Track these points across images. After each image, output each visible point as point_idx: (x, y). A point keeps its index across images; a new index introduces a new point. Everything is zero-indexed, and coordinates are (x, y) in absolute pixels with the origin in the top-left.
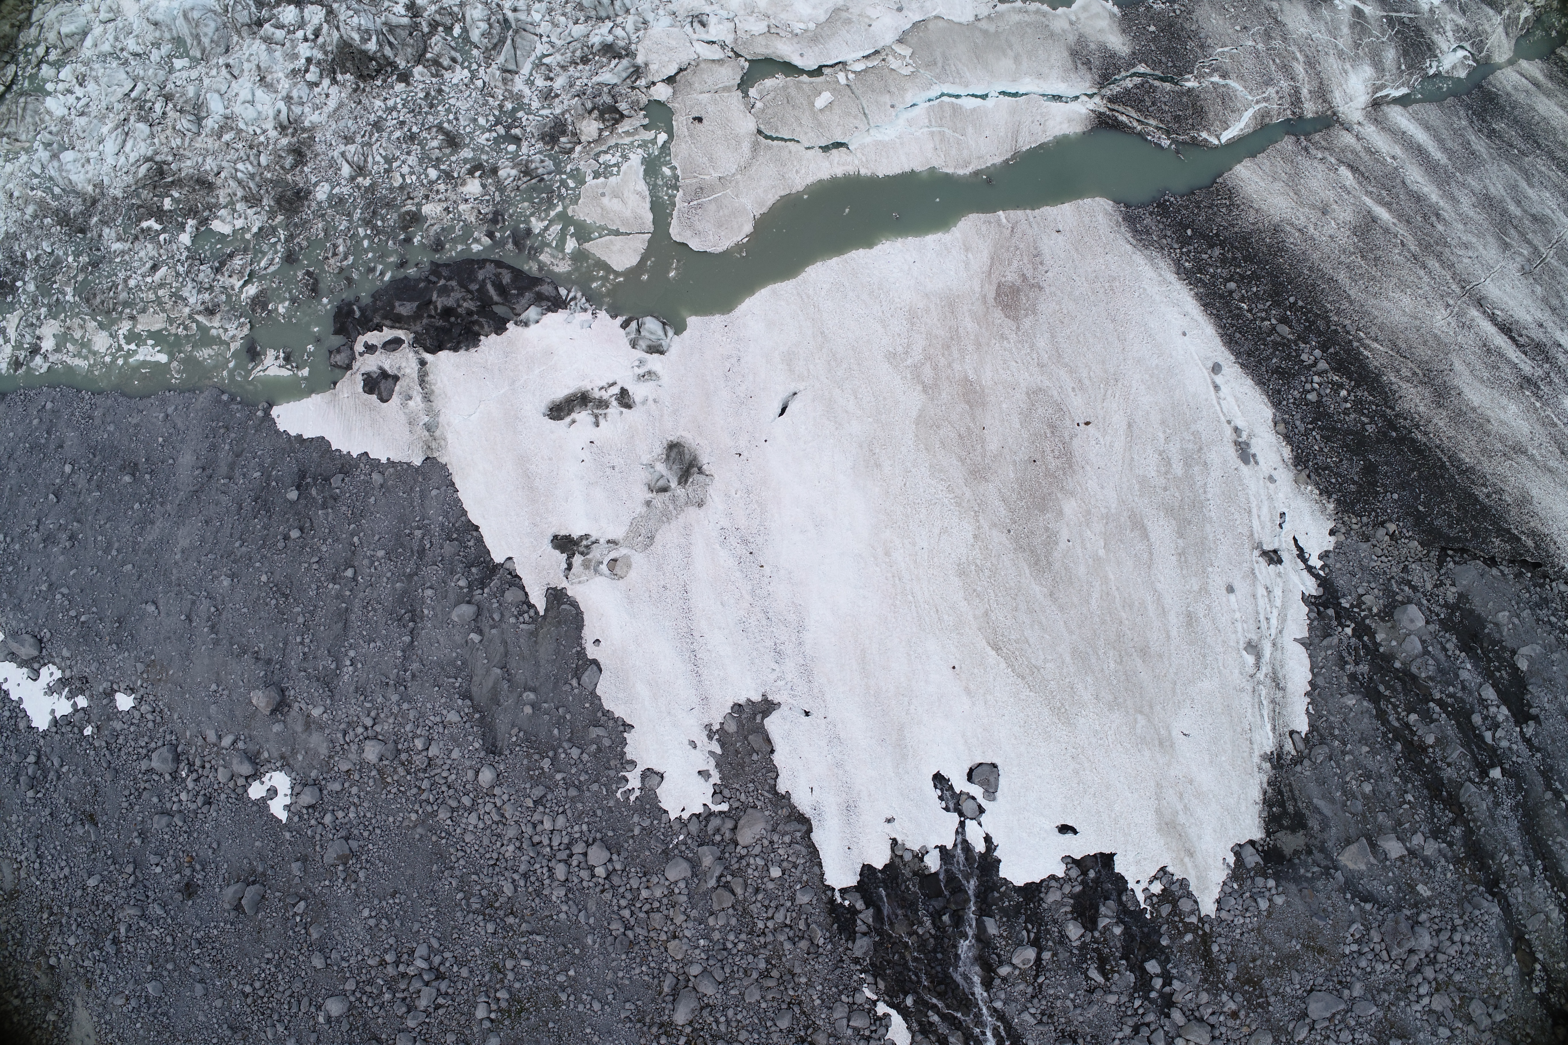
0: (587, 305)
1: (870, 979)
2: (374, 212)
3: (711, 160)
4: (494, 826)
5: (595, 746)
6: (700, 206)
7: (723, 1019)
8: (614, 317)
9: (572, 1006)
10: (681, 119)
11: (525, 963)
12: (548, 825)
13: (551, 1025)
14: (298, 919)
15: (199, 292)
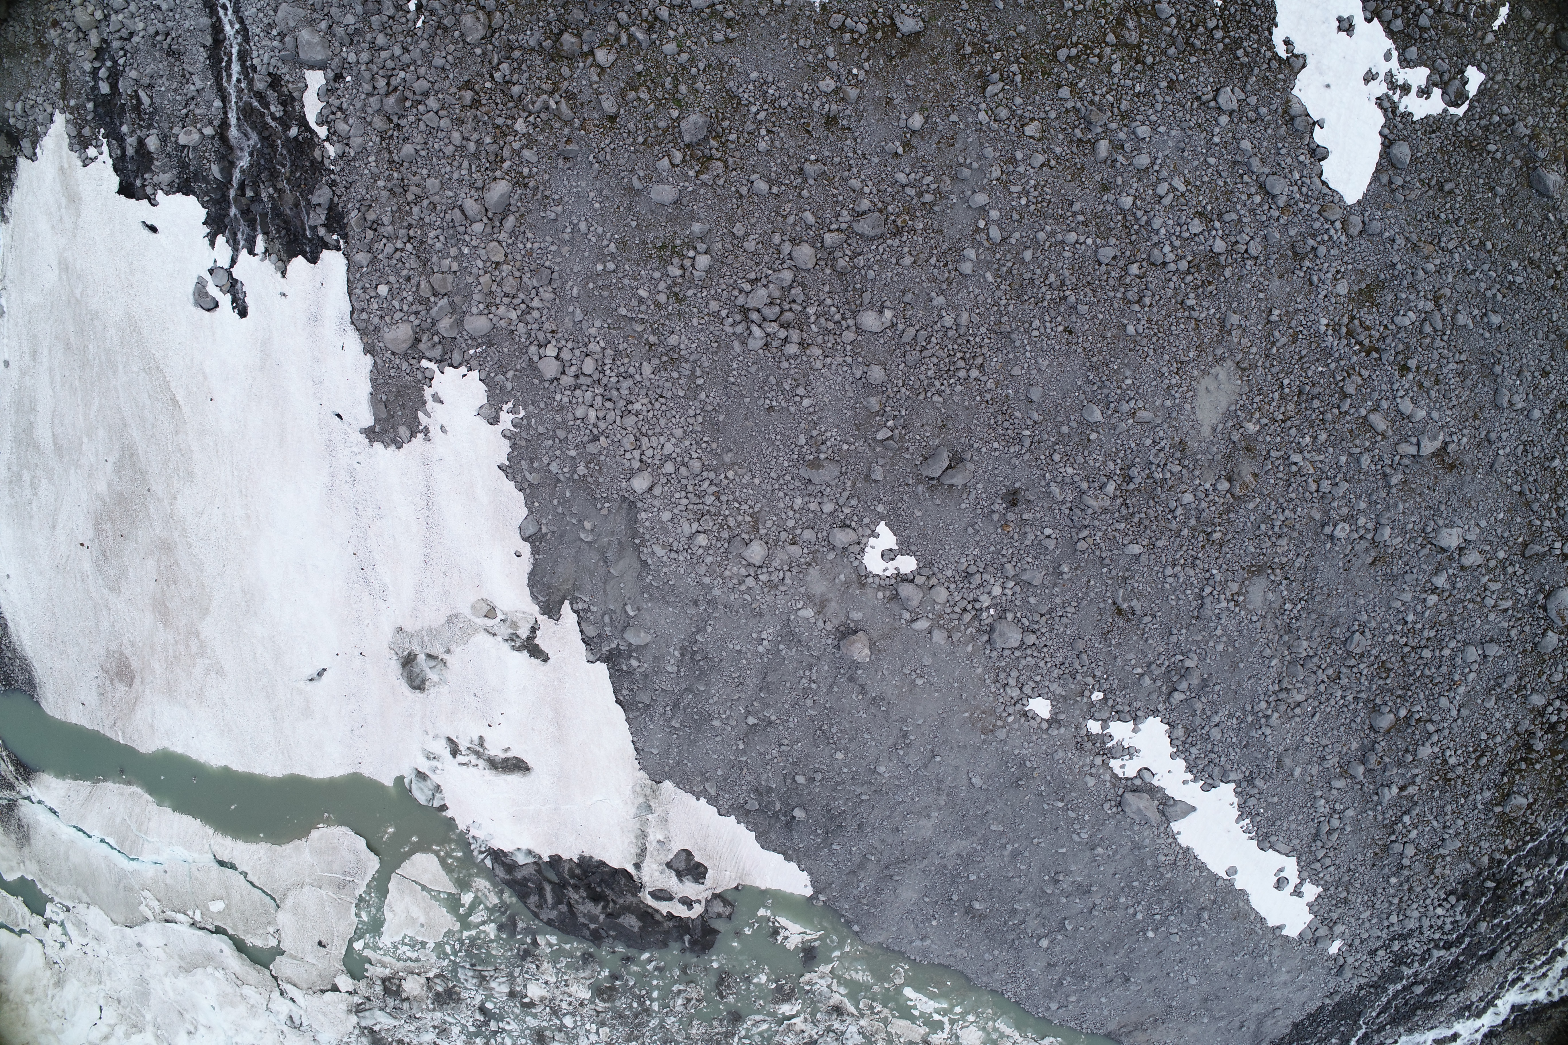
0: (471, 841)
1: (327, 162)
2: (637, 1017)
3: (323, 907)
4: (650, 433)
5: (535, 465)
6: (345, 873)
7: (464, 172)
8: (452, 819)
9: (608, 235)
10: (337, 953)
11: (643, 293)
12: (592, 414)
13: (634, 224)
14: (890, 423)
15: (843, 1033)
